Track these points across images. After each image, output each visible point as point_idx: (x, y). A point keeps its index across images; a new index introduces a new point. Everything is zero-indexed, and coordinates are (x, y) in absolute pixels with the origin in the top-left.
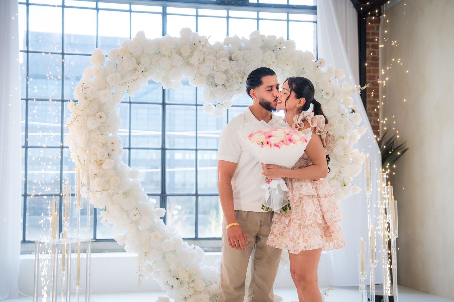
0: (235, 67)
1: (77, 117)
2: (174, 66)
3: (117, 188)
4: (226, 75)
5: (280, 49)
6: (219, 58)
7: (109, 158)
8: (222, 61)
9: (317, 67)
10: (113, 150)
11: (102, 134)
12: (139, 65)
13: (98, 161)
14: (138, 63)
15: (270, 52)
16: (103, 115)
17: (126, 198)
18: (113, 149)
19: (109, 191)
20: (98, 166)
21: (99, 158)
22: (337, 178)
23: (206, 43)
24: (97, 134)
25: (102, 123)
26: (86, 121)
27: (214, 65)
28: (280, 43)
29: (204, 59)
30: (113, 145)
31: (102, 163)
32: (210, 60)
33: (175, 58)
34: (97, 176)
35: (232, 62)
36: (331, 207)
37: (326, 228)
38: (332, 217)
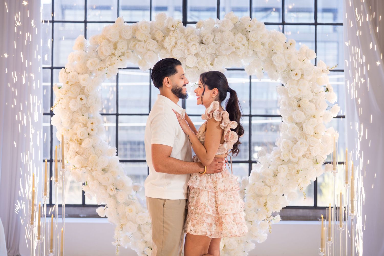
0: (205, 50)
1: (60, 100)
2: (149, 50)
3: (95, 165)
4: (197, 58)
5: (249, 32)
6: (190, 42)
7: (88, 137)
8: (192, 45)
9: (287, 48)
10: (92, 130)
11: (83, 115)
12: (115, 50)
13: (79, 140)
14: (115, 48)
15: (240, 35)
16: (83, 97)
17: (104, 174)
19: (88, 168)
20: (79, 145)
21: (80, 137)
22: (308, 157)
23: (176, 28)
24: (79, 115)
25: (82, 105)
26: (69, 102)
27: (185, 49)
28: (250, 26)
29: (176, 43)
30: (93, 125)
31: (82, 142)
32: (181, 43)
33: (150, 42)
34: (78, 154)
35: (202, 45)
36: (226, 200)
37: (217, 218)
38: (224, 210)
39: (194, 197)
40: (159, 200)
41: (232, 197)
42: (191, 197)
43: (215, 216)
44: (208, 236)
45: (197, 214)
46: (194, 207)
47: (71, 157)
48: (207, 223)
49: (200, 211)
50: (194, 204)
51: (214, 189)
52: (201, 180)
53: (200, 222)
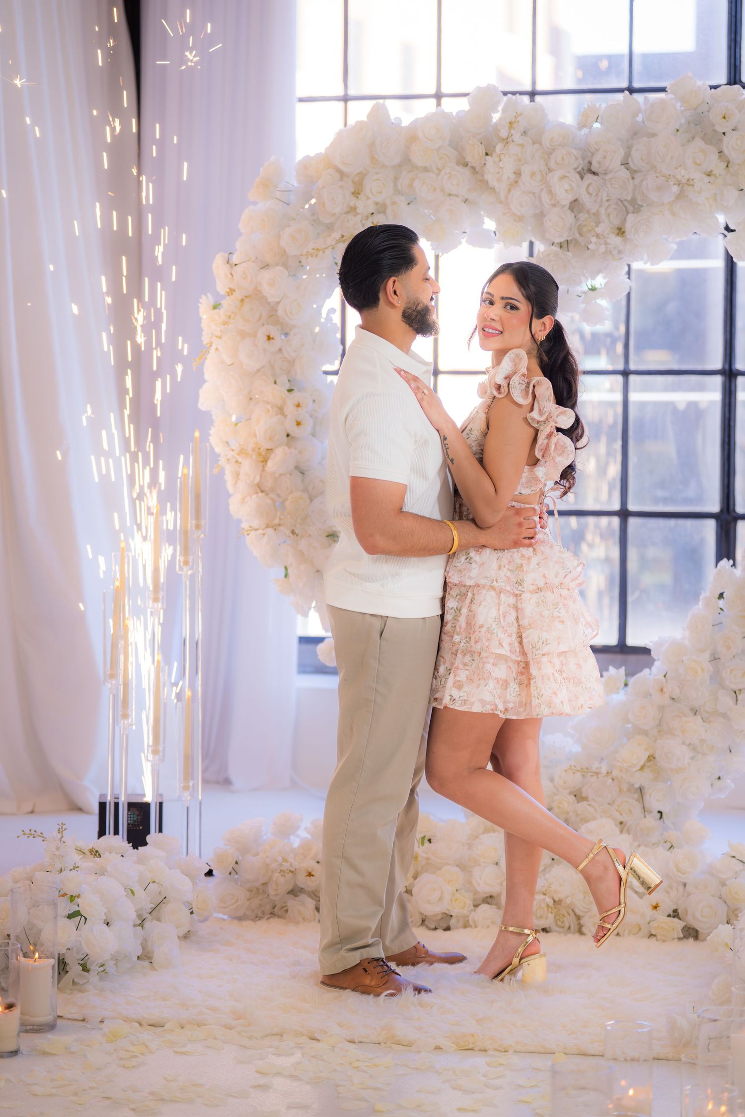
0: (598, 190)
1: (213, 342)
2: (450, 195)
3: (300, 522)
4: (577, 216)
5: (724, 133)
6: (555, 170)
7: (288, 445)
8: (561, 178)
10: (298, 424)
11: (275, 382)
12: (357, 197)
13: (264, 453)
14: (357, 193)
15: (699, 143)
16: (275, 332)
18: (299, 421)
19: (281, 529)
20: (261, 464)
21: (263, 442)
24: (264, 381)
25: (273, 352)
26: (238, 347)
27: (542, 190)
28: (724, 118)
29: (518, 174)
30: (300, 409)
31: (268, 458)
32: (533, 174)
33: (450, 173)
34: (262, 491)
35: (589, 178)
36: (543, 616)
37: (522, 665)
38: (538, 642)
39: (459, 608)
40: (368, 617)
41: (559, 607)
42: (452, 609)
43: (516, 659)
44: (499, 713)
45: (468, 655)
46: (460, 636)
47: (243, 499)
48: (495, 679)
49: (478, 647)
50: (460, 627)
51: (517, 586)
52: (483, 564)
53: (478, 675)
